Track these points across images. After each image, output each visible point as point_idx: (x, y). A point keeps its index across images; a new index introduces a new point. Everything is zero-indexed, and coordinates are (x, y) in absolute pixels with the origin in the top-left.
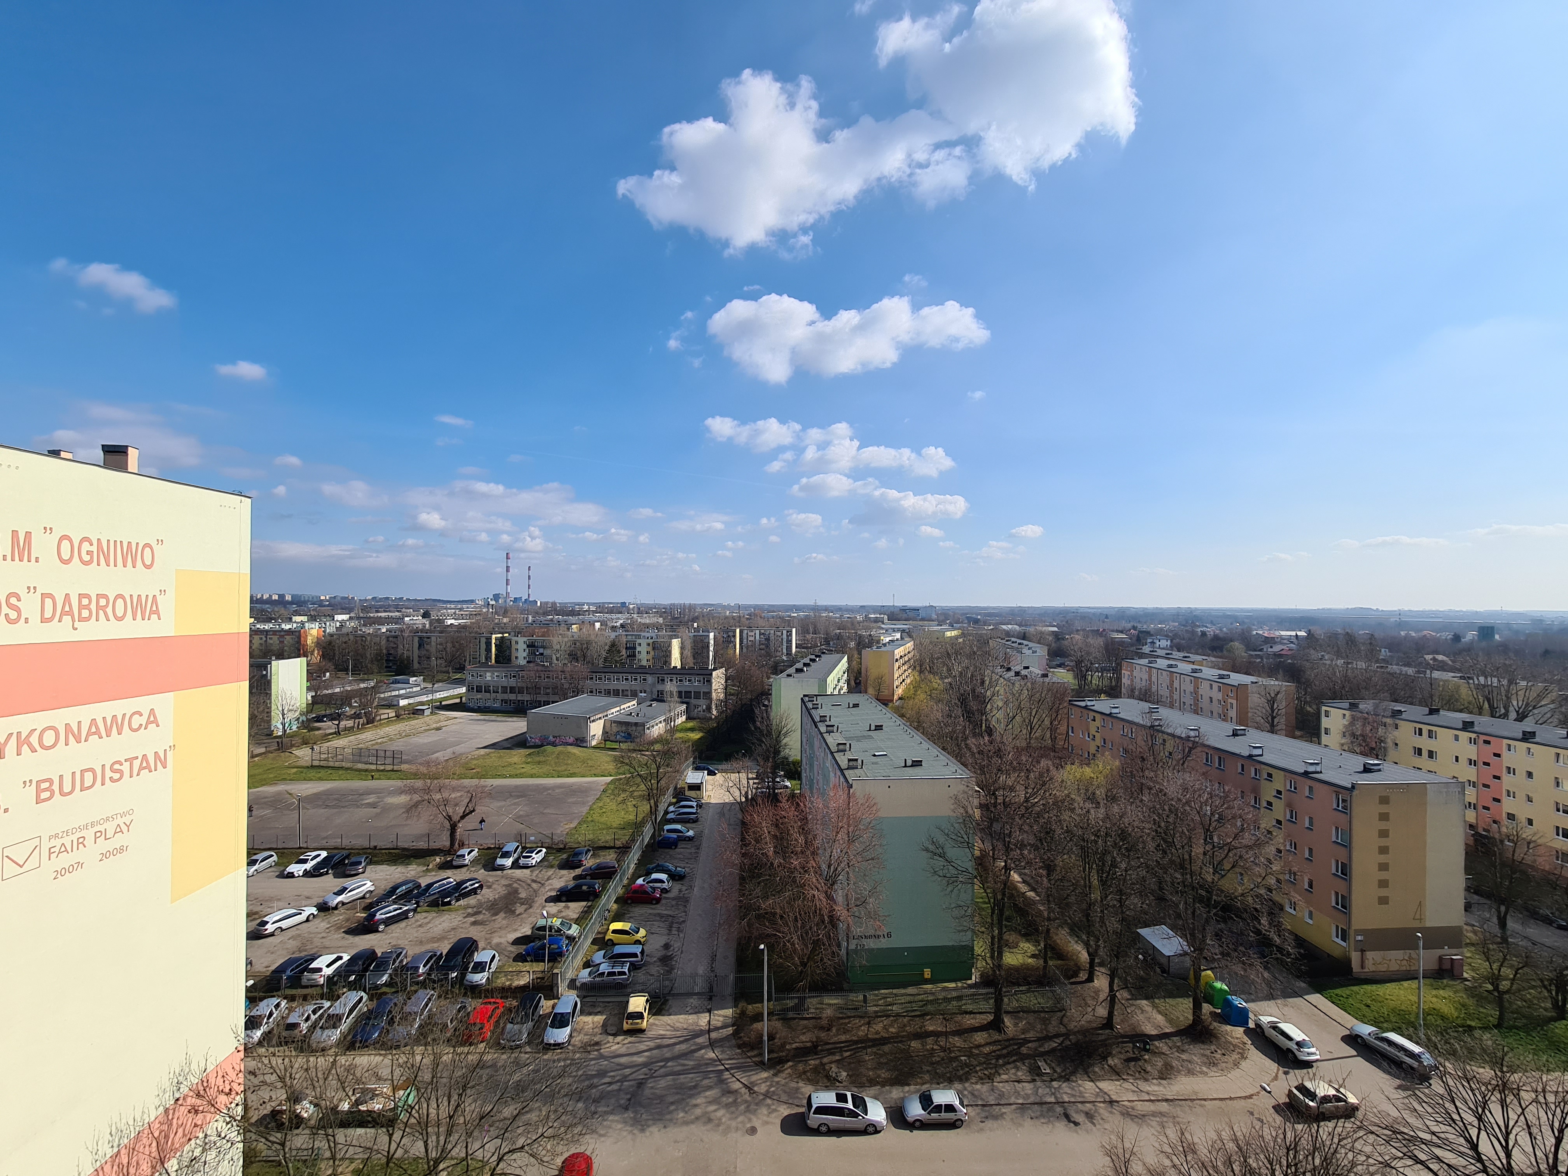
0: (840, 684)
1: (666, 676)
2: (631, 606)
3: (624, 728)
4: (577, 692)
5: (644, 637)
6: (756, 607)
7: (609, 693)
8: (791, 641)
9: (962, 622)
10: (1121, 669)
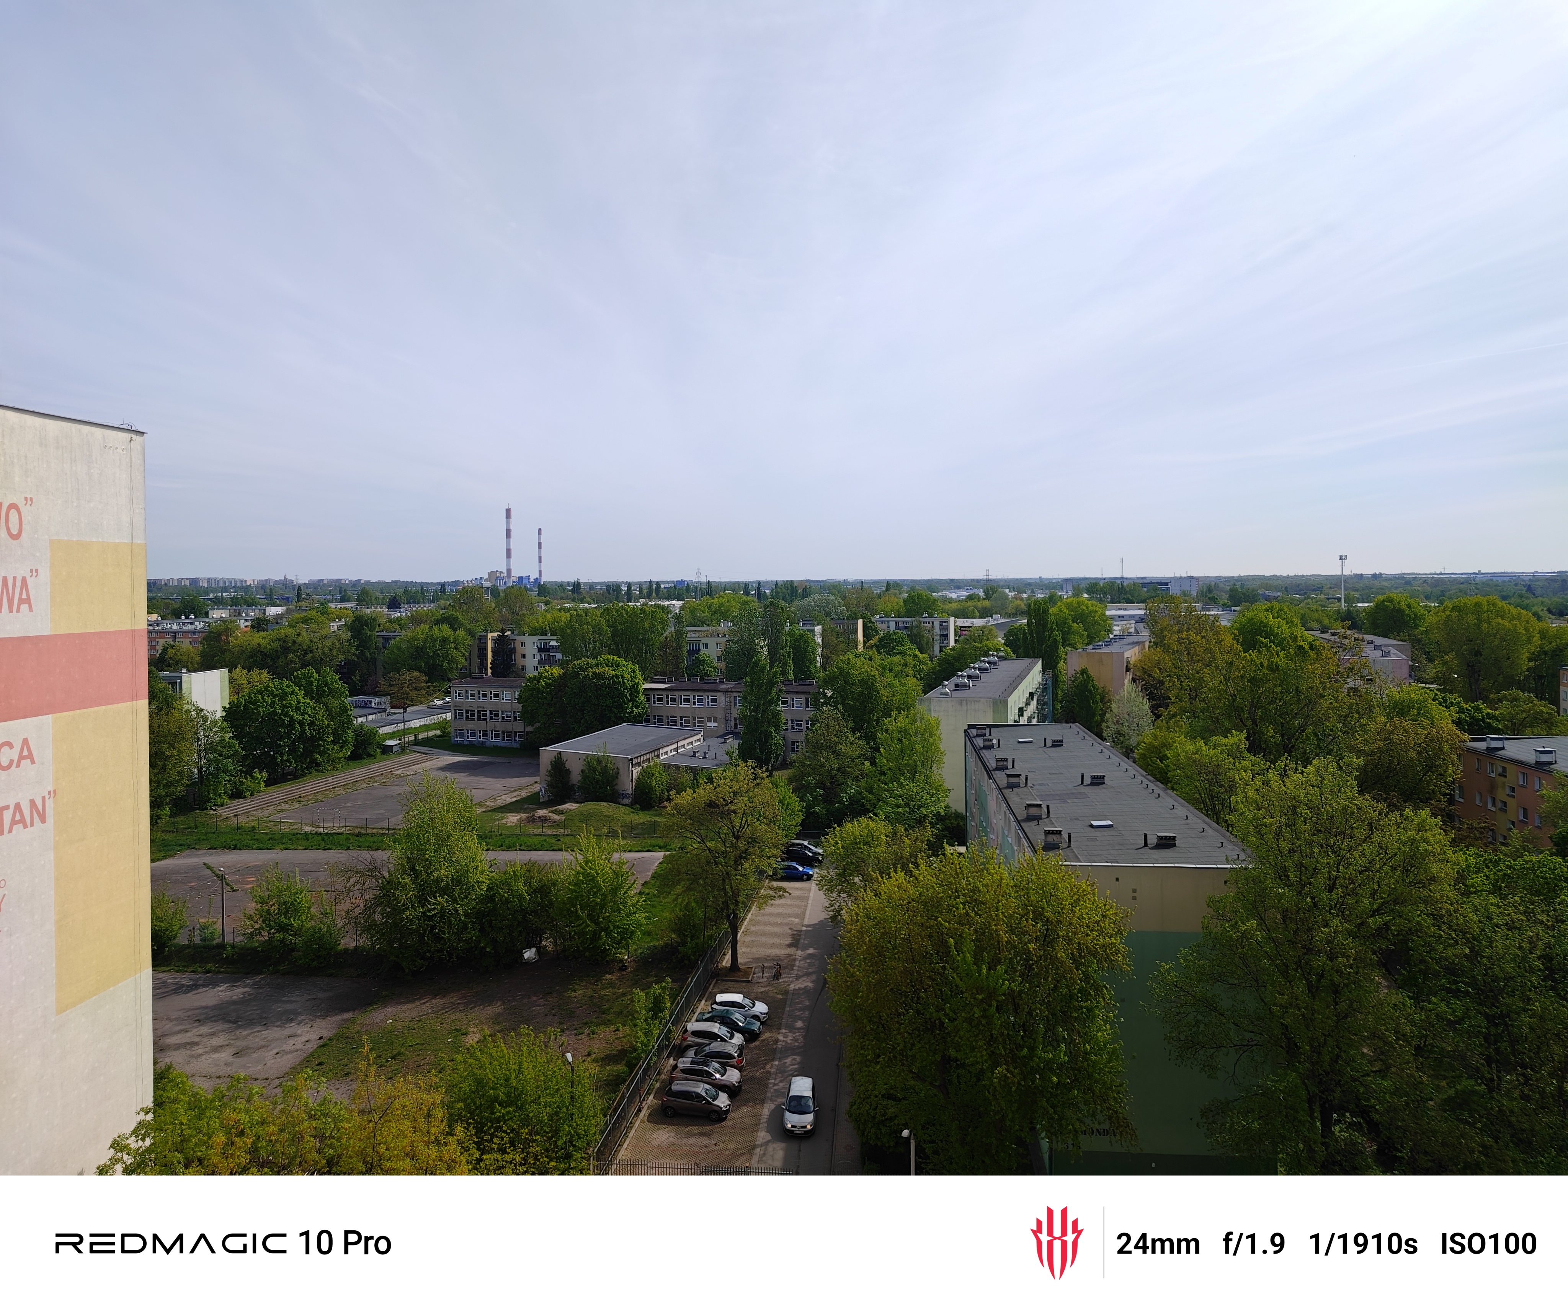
0: (1031, 708)
5: (712, 634)
7: (661, 721)
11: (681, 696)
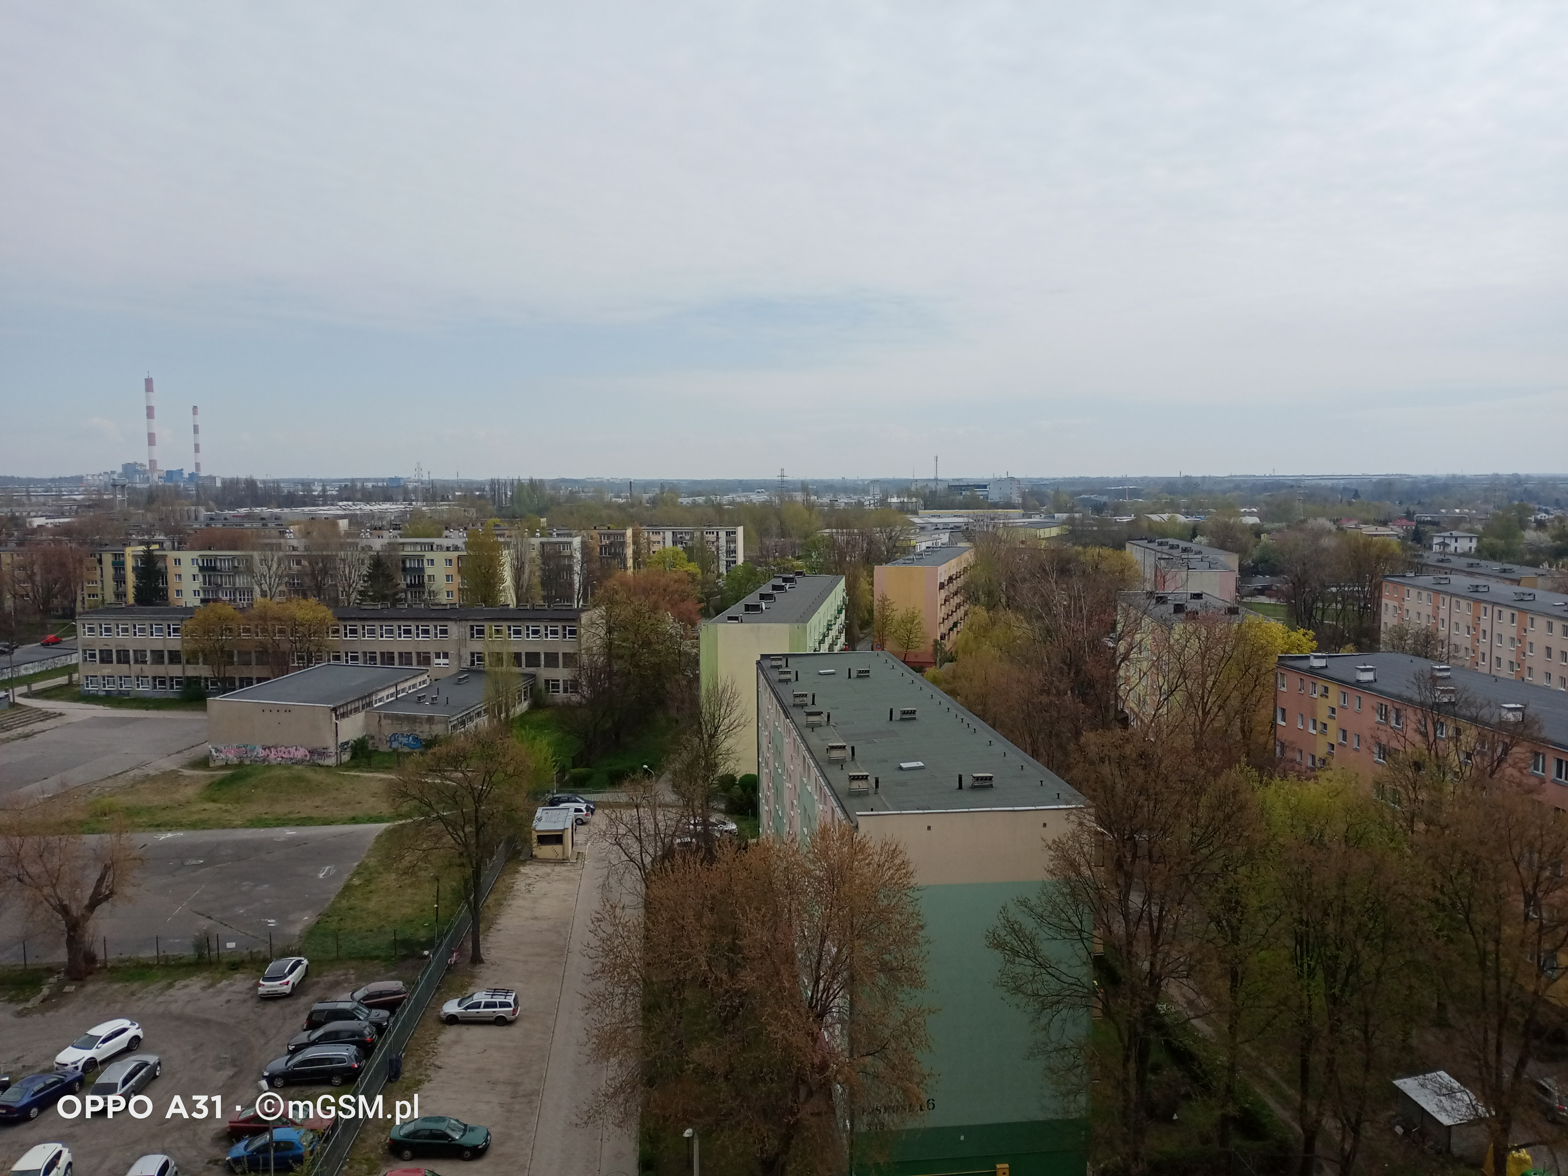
0: (833, 633)
1: (487, 625)
2: (410, 486)
3: (406, 729)
4: (308, 658)
5: (440, 548)
6: (662, 485)
7: (373, 659)
8: (735, 552)
9: (1071, 510)
10: (1380, 597)
11: (399, 627)
